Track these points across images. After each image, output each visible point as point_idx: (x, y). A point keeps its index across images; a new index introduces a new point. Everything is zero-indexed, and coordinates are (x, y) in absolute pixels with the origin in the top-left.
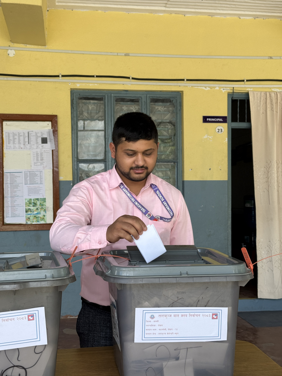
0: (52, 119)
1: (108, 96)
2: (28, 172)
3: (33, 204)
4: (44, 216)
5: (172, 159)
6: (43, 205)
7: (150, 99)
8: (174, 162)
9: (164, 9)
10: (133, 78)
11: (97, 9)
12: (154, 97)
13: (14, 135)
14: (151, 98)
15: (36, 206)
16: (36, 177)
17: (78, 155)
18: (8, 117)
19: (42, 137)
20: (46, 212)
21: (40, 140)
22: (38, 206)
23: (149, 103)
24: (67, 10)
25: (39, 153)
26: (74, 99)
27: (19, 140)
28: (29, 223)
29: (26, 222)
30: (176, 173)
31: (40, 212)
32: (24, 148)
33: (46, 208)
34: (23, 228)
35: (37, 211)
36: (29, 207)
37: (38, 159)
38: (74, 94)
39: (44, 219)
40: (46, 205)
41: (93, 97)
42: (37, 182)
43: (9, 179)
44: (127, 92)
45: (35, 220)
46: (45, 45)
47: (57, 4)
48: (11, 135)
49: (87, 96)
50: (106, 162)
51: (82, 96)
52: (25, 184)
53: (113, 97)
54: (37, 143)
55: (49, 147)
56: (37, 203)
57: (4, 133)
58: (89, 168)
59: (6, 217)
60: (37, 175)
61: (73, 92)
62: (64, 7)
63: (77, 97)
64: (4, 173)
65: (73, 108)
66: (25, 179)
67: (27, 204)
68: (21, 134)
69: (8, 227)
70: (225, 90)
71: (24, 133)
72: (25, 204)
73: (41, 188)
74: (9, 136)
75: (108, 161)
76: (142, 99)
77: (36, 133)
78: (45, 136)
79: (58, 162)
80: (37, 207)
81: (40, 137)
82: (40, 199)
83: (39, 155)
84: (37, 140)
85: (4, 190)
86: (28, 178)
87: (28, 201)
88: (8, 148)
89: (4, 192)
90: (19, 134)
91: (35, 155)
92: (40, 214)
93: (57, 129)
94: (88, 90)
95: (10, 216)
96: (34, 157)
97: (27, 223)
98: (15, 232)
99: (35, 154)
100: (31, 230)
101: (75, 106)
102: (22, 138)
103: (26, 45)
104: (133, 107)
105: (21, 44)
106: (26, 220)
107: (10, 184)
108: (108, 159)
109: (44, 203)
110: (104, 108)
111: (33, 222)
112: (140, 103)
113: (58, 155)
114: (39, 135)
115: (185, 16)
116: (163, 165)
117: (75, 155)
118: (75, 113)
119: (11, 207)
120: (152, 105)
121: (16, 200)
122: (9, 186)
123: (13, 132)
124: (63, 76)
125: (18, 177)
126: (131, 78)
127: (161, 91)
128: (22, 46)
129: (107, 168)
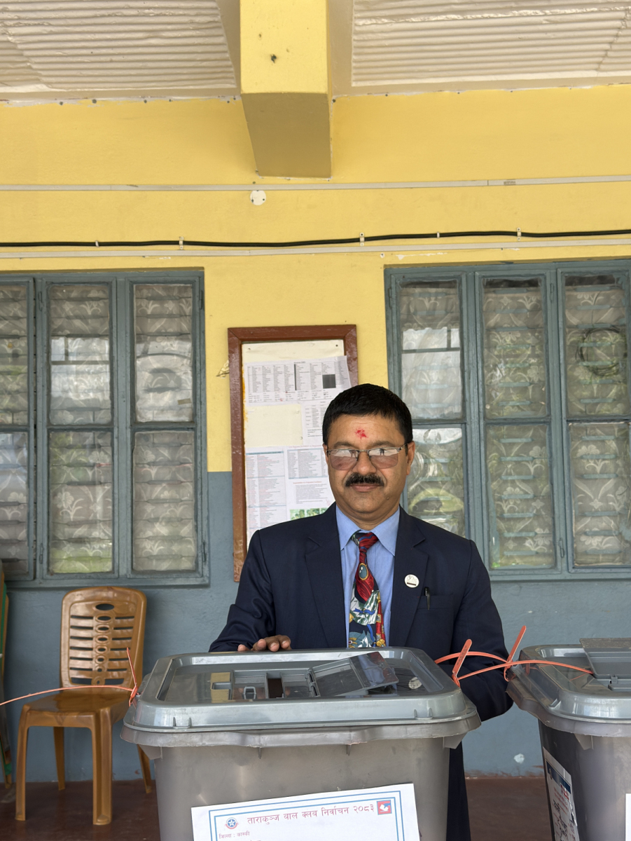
0: (345, 333)
1: (466, 276)
2: (296, 452)
5: (621, 414)
7: (564, 278)
8: (627, 421)
9: (593, 74)
10: (524, 234)
11: (440, 88)
12: (574, 272)
13: (266, 371)
14: (567, 275)
16: (313, 462)
18: (252, 334)
19: (324, 374)
21: (319, 381)
23: (562, 287)
24: (375, 95)
25: (319, 410)
26: (391, 288)
27: (276, 382)
32: (287, 400)
37: (317, 422)
38: (392, 276)
41: (434, 280)
42: (314, 472)
43: (256, 468)
44: (511, 265)
46: (328, 176)
47: (354, 84)
48: (259, 372)
49: (421, 280)
50: (465, 424)
51: (409, 280)
52: (290, 478)
53: (479, 278)
54: (314, 387)
57: (245, 368)
58: (428, 438)
60: (315, 456)
61: (389, 272)
62: (369, 91)
63: (398, 282)
64: (245, 455)
65: (391, 308)
66: (289, 468)
68: (279, 370)
71: (286, 367)
73: (324, 487)
74: (254, 374)
75: (469, 423)
76: (545, 278)
77: (312, 367)
78: (330, 372)
81: (320, 374)
83: (317, 414)
84: (313, 381)
85: (247, 492)
86: (296, 465)
88: (253, 400)
89: (247, 496)
90: (275, 370)
91: (311, 414)
93: (357, 355)
94: (424, 265)
96: (308, 418)
99: (310, 410)
101: (393, 302)
102: (281, 378)
103: (288, 178)
104: (526, 300)
105: (279, 178)
107: (259, 477)
108: (471, 418)
110: (458, 303)
112: (541, 287)
114: (318, 369)
116: (599, 427)
118: (394, 318)
120: (568, 290)
121: (273, 512)
122: (257, 483)
123: (264, 367)
124: (367, 239)
125: (274, 462)
126: (519, 234)
127: (590, 259)
128: (280, 180)
129: (469, 437)
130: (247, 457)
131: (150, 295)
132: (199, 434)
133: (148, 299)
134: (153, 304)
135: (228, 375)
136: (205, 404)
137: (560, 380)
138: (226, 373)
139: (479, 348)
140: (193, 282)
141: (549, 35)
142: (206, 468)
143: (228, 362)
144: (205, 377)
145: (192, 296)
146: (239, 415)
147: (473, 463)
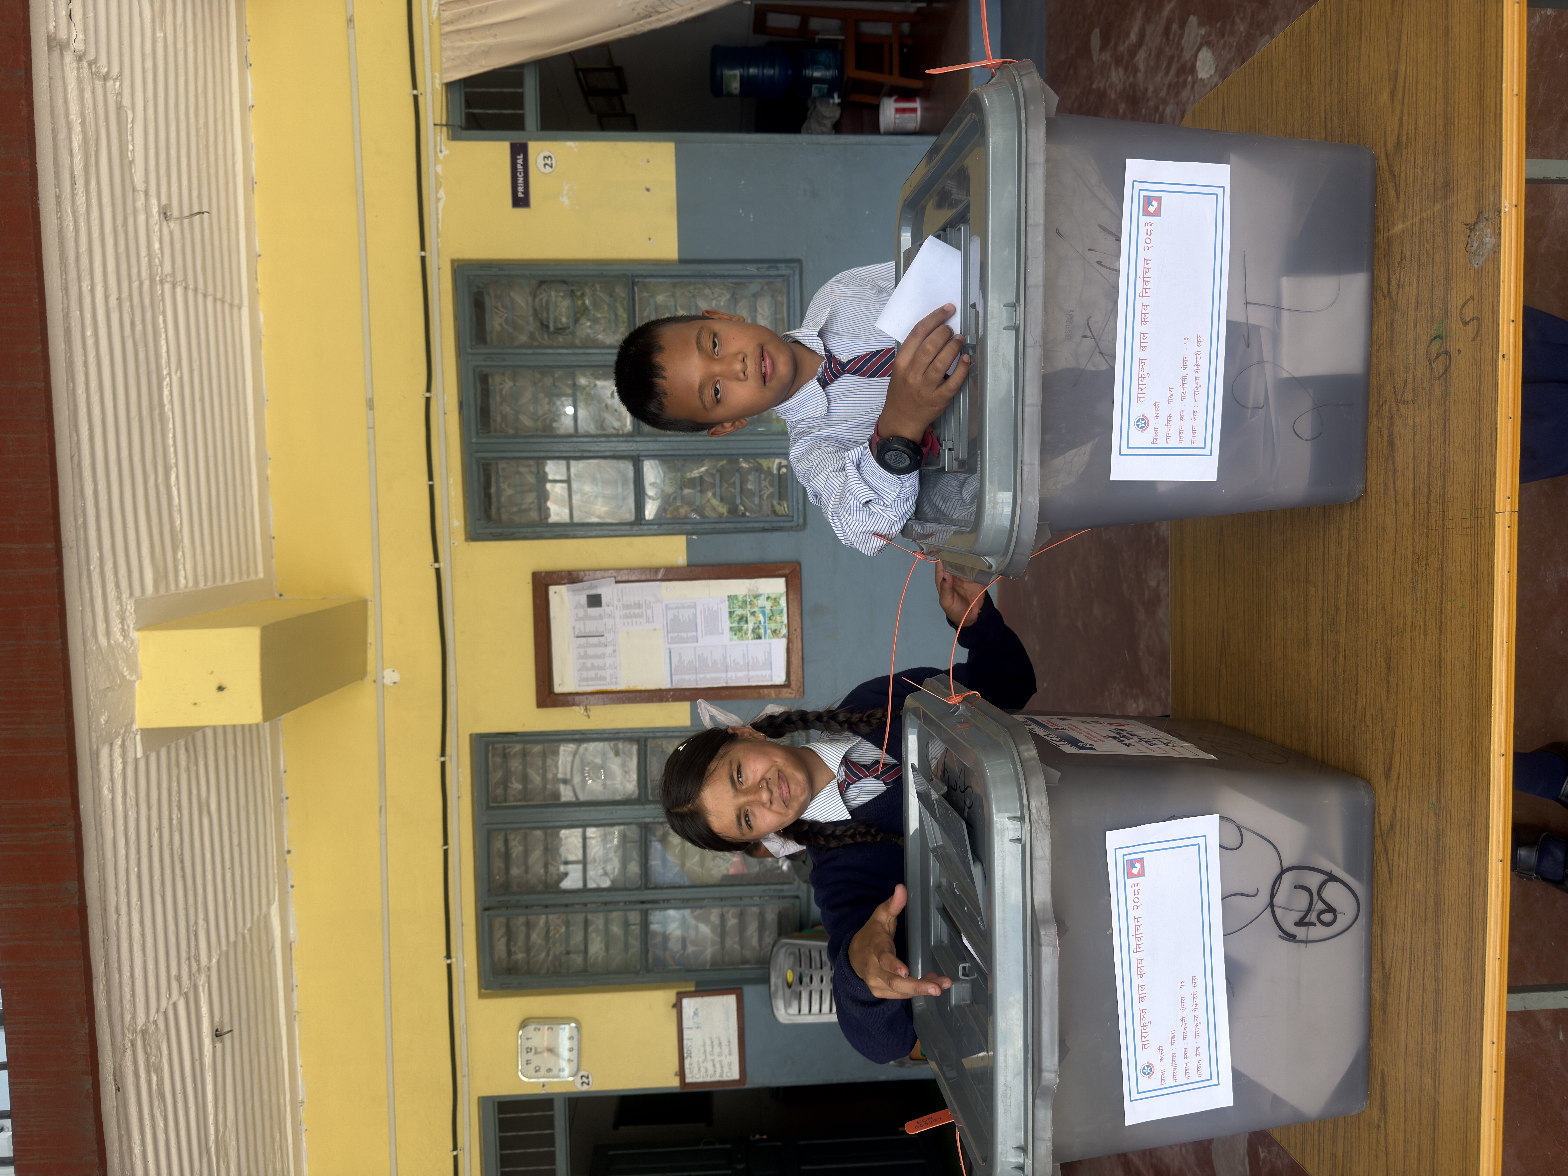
0: (542, 583)
1: (477, 452)
2: (670, 635)
3: (742, 624)
4: (768, 598)
5: (627, 289)
6: (745, 602)
7: (478, 346)
8: (634, 284)
9: (245, 312)
10: (429, 389)
11: (264, 480)
12: (471, 334)
13: (583, 668)
14: (474, 343)
15: (747, 618)
16: (681, 617)
17: (626, 521)
18: (544, 683)
19: (586, 605)
20: (760, 595)
21: (594, 611)
22: (746, 612)
23: (488, 348)
24: (273, 551)
25: (625, 611)
26: (491, 534)
27: (596, 656)
28: (784, 631)
29: (782, 637)
30: (661, 280)
31: (761, 608)
32: (614, 645)
33: (750, 594)
34: (797, 644)
35: (757, 614)
36: (750, 631)
37: (638, 614)
38: (478, 532)
39: (775, 599)
40: (744, 594)
41: (483, 487)
42: (691, 617)
43: (687, 677)
44: (464, 404)
45: (778, 618)
46: (365, 602)
47: (261, 575)
48: (585, 674)
49: (482, 501)
50: (639, 456)
51: (483, 514)
52: (697, 641)
53: (479, 438)
54: (601, 617)
55: (608, 591)
56: (739, 615)
57: (580, 689)
59: (772, 680)
60: (674, 615)
62: (268, 556)
63: (485, 525)
64: (673, 687)
65: (513, 534)
66: (686, 642)
67: (742, 636)
68: (582, 654)
69: (793, 677)
70: (443, 148)
71: (579, 647)
72: (743, 640)
73: (706, 607)
74: (587, 679)
75: (638, 452)
76: (478, 367)
77: (578, 619)
78: (584, 600)
79: (643, 570)
80: (749, 615)
81: (586, 611)
82: (729, 607)
83: (630, 613)
84: (595, 618)
85: (712, 686)
86: (684, 635)
87: (735, 634)
88: (614, 680)
89: (715, 686)
91: (630, 620)
92: (764, 607)
93: (565, 571)
95: (768, 672)
96: (634, 623)
97: (784, 636)
98: (805, 660)
99: (626, 621)
100: (800, 625)
101: (506, 532)
102: (591, 651)
103: (369, 645)
104: (502, 386)
105: (368, 657)
106: (777, 637)
107: (696, 674)
108: (633, 450)
109: (740, 598)
111: (782, 622)
112: (488, 371)
113: (627, 569)
114: (581, 613)
115: (260, 256)
117: (627, 530)
118: (524, 530)
119: (748, 671)
120: (491, 341)
121: (732, 659)
122: (702, 676)
123: (579, 670)
124: (436, 559)
125: (680, 658)
126: (428, 395)
128: (371, 654)
129: (653, 453)
130: (675, 686)
131: (502, 787)
132: (651, 735)
133: (506, 788)
134: (512, 783)
135: (588, 707)
136: (620, 729)
137: (590, 354)
138: (586, 709)
139: (557, 440)
140: (487, 745)
141: (196, 366)
142: (686, 727)
143: (574, 708)
144: (590, 730)
145: (501, 745)
146: (631, 695)
147: (680, 450)
